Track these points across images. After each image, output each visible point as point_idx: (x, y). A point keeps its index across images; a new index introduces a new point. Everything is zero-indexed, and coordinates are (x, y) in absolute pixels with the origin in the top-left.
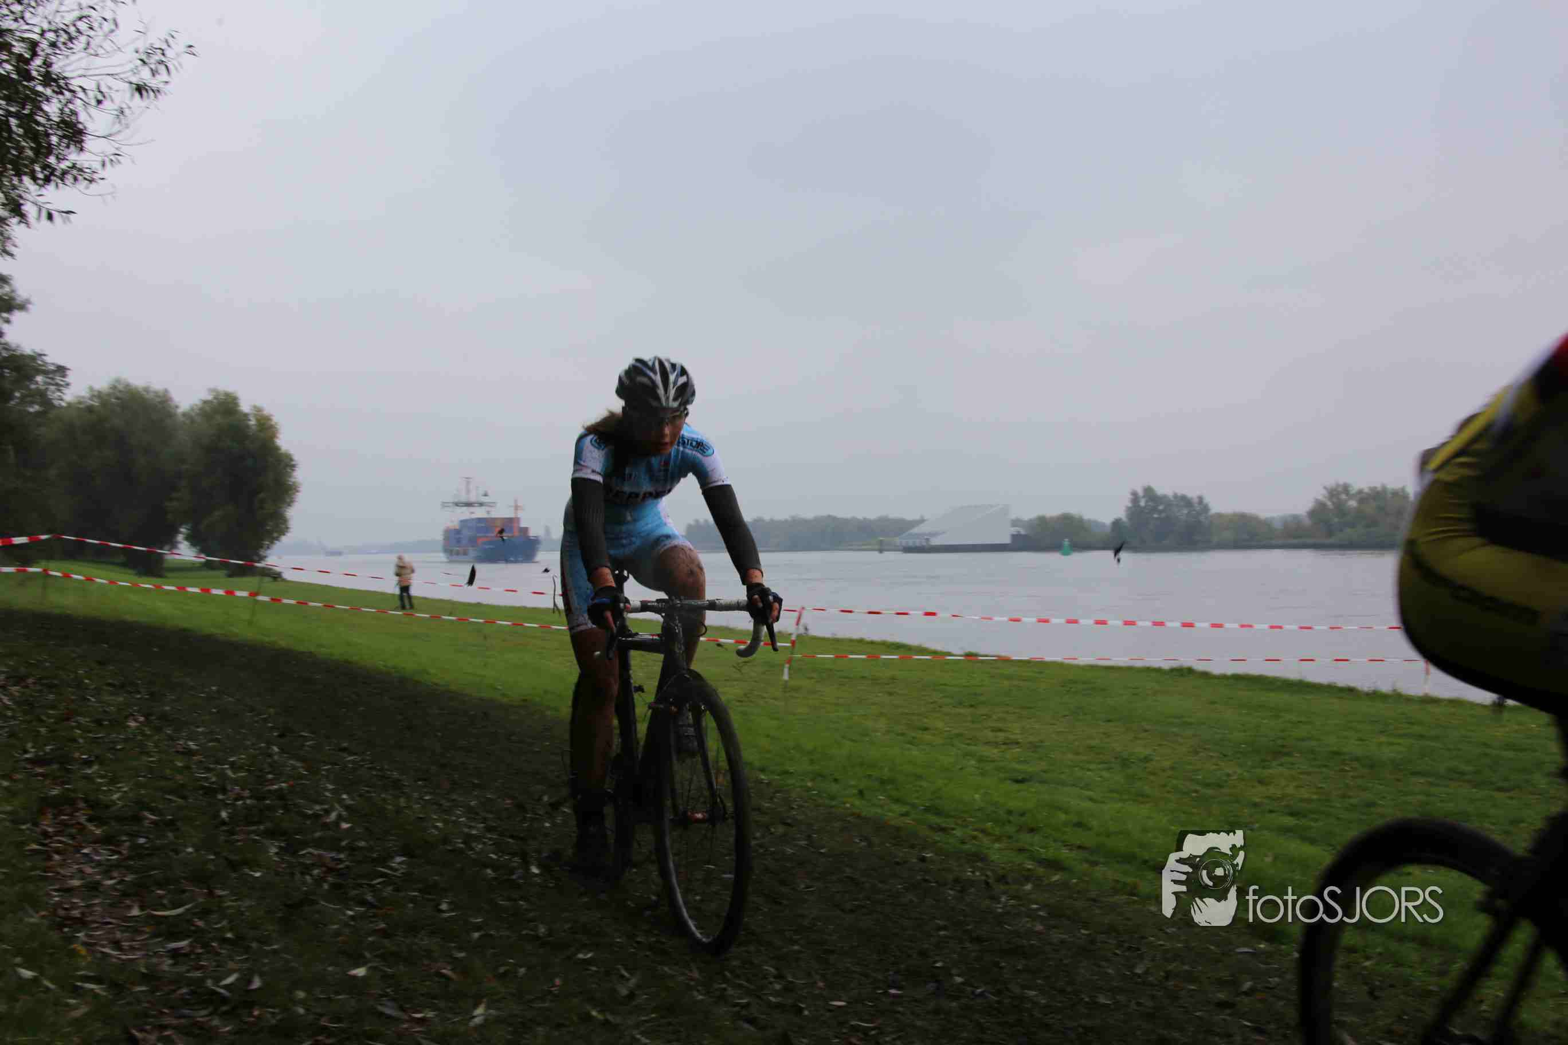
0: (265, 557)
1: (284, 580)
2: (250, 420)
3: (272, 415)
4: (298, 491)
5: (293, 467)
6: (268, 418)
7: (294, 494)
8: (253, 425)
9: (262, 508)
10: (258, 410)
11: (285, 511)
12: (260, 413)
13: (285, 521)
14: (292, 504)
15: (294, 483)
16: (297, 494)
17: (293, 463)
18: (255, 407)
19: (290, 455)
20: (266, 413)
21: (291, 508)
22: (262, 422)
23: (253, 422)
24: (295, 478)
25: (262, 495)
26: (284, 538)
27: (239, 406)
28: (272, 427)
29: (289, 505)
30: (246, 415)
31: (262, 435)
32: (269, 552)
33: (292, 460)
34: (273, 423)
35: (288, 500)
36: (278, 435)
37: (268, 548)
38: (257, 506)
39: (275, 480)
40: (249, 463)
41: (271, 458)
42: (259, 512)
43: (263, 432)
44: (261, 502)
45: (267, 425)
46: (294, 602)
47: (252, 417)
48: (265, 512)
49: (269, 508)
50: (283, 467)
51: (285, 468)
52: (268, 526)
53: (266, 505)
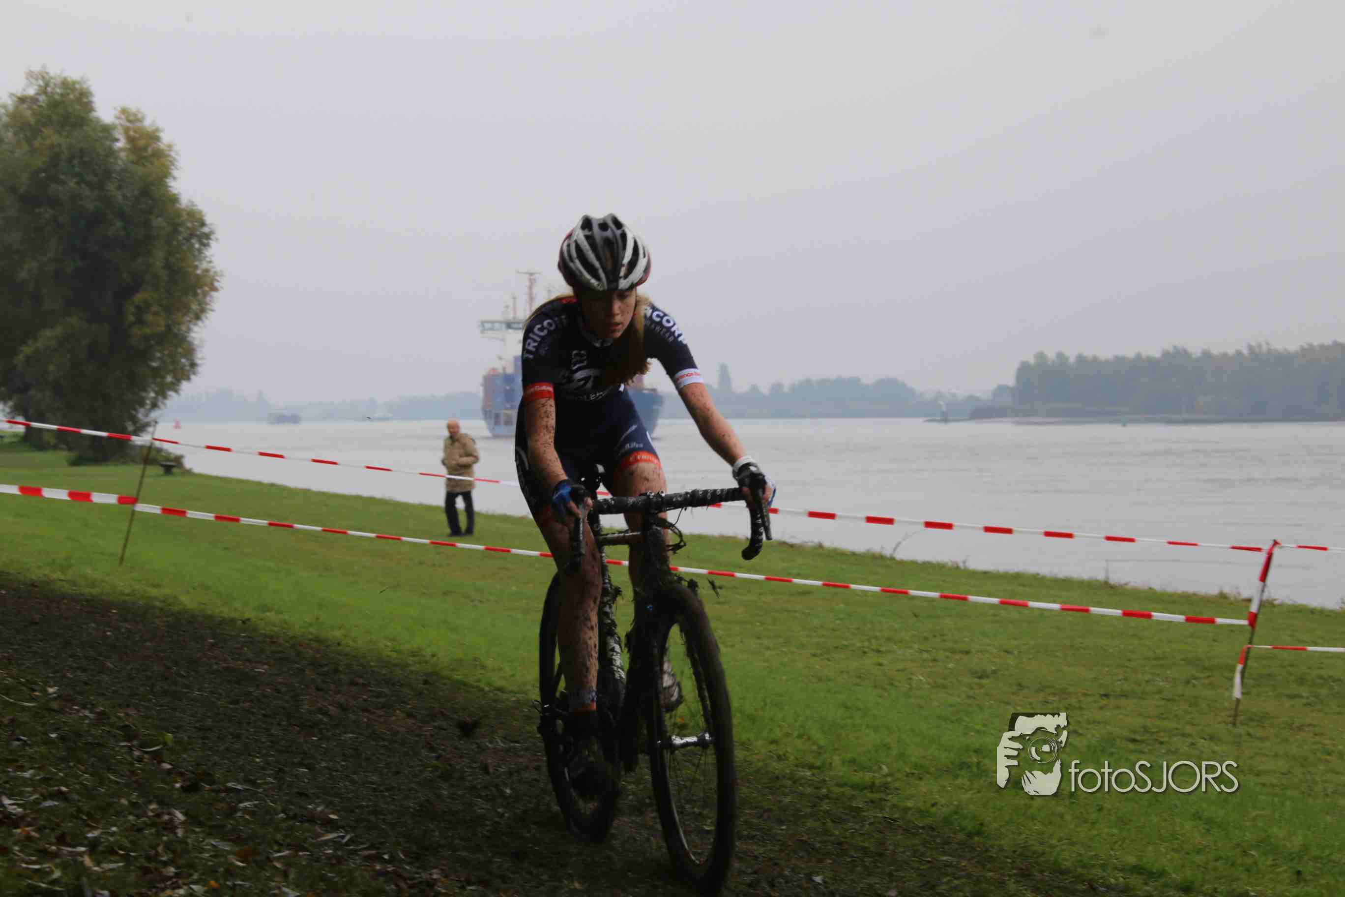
0: (147, 425)
1: (189, 473)
2: (117, 140)
3: (157, 130)
4: (215, 289)
5: (205, 239)
6: (153, 137)
7: (205, 295)
8: (121, 150)
9: (140, 322)
10: (131, 118)
11: (189, 330)
12: (138, 124)
13: (190, 352)
14: (203, 316)
15: (207, 271)
16: (214, 294)
17: (206, 230)
18: (124, 111)
19: (200, 212)
20: (147, 123)
21: (200, 323)
22: (142, 143)
23: (121, 144)
24: (210, 262)
25: (139, 298)
26: (185, 386)
27: (92, 109)
28: (159, 154)
29: (198, 318)
30: (107, 130)
31: (139, 170)
33: (203, 224)
34: (162, 147)
35: (195, 307)
36: (175, 173)
37: (154, 405)
38: (131, 319)
39: (168, 266)
40: (116, 228)
41: (160, 219)
42: (136, 331)
43: (144, 165)
44: (140, 310)
45: (150, 150)
46: (210, 516)
47: (119, 134)
48: (148, 331)
49: (156, 323)
50: (185, 239)
51: (188, 240)
52: (154, 360)
53: (149, 317)
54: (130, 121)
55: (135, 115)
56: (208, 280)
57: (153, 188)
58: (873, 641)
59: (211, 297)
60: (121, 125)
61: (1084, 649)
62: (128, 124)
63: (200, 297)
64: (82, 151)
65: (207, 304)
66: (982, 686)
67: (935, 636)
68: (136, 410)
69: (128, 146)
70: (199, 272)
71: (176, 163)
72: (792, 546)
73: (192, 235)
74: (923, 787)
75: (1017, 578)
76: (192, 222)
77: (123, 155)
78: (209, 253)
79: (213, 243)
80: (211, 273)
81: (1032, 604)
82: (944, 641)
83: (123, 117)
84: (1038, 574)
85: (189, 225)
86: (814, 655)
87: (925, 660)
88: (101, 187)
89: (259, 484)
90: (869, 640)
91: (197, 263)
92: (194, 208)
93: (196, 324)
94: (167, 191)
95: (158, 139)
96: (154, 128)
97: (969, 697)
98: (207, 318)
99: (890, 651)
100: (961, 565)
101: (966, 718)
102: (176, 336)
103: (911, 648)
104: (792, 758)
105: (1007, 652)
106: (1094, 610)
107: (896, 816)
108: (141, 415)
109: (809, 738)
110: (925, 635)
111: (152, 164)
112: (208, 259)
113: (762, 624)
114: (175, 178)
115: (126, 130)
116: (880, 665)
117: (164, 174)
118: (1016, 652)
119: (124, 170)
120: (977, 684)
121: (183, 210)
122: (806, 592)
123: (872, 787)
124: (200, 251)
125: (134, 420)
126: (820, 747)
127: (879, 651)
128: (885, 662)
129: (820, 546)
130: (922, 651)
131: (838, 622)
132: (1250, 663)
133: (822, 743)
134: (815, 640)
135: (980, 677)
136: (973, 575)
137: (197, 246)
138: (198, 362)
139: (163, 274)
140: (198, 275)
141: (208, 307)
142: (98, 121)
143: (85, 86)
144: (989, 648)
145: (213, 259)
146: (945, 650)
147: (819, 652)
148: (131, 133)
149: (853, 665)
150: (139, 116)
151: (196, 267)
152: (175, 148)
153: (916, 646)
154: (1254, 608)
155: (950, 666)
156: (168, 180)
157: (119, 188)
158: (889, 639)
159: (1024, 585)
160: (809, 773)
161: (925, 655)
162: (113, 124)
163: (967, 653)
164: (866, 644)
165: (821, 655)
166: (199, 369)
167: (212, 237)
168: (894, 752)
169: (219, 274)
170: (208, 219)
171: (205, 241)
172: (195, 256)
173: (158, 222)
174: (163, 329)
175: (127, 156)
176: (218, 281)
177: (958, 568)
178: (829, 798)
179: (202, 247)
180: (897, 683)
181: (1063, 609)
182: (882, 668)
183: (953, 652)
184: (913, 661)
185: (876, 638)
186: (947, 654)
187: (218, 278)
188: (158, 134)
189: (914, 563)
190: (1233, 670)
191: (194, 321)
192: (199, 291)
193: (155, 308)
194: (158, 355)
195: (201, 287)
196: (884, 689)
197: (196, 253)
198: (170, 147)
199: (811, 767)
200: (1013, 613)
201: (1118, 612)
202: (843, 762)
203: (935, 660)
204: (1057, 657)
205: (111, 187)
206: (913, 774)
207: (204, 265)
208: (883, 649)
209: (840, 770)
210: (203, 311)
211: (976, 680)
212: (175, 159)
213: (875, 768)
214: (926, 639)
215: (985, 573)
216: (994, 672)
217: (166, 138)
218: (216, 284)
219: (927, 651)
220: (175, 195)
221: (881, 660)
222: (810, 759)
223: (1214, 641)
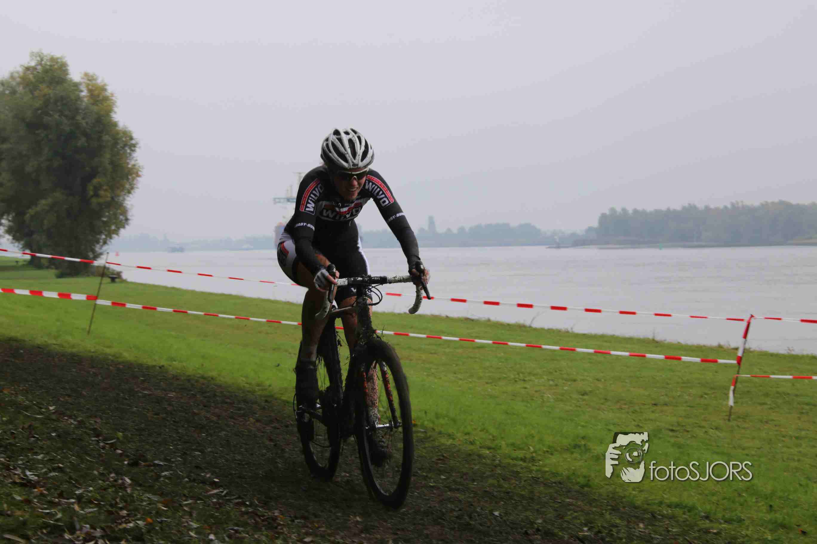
0: (101, 254)
1: (125, 281)
2: (82, 91)
3: (105, 85)
4: (138, 176)
6: (103, 89)
7: (133, 179)
8: (84, 97)
9: (96, 195)
10: (90, 78)
11: (124, 199)
12: (94, 82)
13: (125, 212)
14: (132, 191)
15: (134, 165)
16: (138, 178)
17: (133, 142)
18: (86, 75)
19: (130, 132)
20: (99, 81)
21: (130, 195)
22: (96, 93)
23: (84, 93)
24: (136, 160)
25: (95, 181)
26: (122, 231)
27: (67, 74)
28: (106, 99)
29: (129, 192)
30: (76, 85)
31: (95, 108)
32: (105, 248)
33: (131, 138)
34: (108, 94)
35: (127, 186)
36: (115, 109)
37: (105, 243)
38: (91, 193)
39: (112, 163)
40: (82, 142)
41: (107, 136)
42: (94, 200)
43: (97, 105)
44: (97, 189)
45: (101, 98)
46: (139, 307)
47: (83, 88)
48: (101, 200)
49: (105, 195)
50: (121, 147)
51: (123, 148)
52: (105, 217)
53: (102, 193)
54: (90, 80)
55: (92, 77)
56: (135, 171)
57: (103, 118)
58: (521, 375)
59: (137, 180)
60: (84, 82)
61: (641, 378)
62: (88, 82)
63: (130, 181)
64: (62, 98)
65: (134, 184)
66: (584, 400)
67: (556, 371)
68: (94, 246)
69: (88, 94)
70: (130, 166)
71: (116, 104)
72: (473, 320)
73: (125, 145)
74: (554, 459)
75: (602, 338)
76: (126, 138)
77: (85, 99)
78: (135, 155)
79: (137, 149)
80: (137, 167)
81: (613, 353)
82: (561, 374)
83: (85, 78)
84: (614, 335)
85: (124, 139)
86: (487, 383)
87: (551, 386)
88: (73, 118)
89: (166, 288)
90: (518, 374)
91: (128, 161)
92: (127, 129)
93: (128, 196)
94: (111, 120)
95: (105, 90)
96: (102, 84)
97: (577, 406)
98: (134, 192)
99: (530, 380)
100: (570, 331)
101: (576, 419)
102: (117, 203)
103: (543, 378)
104: (478, 443)
105: (598, 380)
106: (648, 356)
107: (540, 476)
108: (97, 248)
109: (487, 431)
110: (551, 371)
111: (101, 104)
112: (135, 159)
113: (457, 365)
114: (115, 113)
115: (88, 86)
116: (525, 388)
117: (109, 111)
118: (603, 380)
119: (87, 108)
120: (581, 398)
121: (120, 130)
122: (482, 347)
123: (524, 460)
124: (130, 154)
125: (93, 251)
126: (493, 437)
127: (524, 380)
128: (528, 387)
129: (489, 320)
130: (549, 380)
131: (500, 364)
132: (739, 385)
133: (495, 434)
134: (487, 375)
135: (583, 395)
136: (577, 336)
137: (128, 151)
138: (129, 217)
139: (109, 167)
140: (129, 168)
141: (135, 186)
142: (71, 80)
143: (64, 60)
144: (588, 378)
145: (138, 158)
146: (563, 379)
147: (490, 381)
148: (90, 87)
149: (510, 388)
150: (95, 77)
151: (128, 164)
152: (115, 95)
153: (545, 377)
154: (740, 354)
155: (566, 388)
156: (111, 114)
157: (83, 119)
158: (530, 374)
159: (606, 341)
160: (488, 452)
161: (551, 383)
162: (80, 82)
163: (575, 381)
164: (517, 376)
165: (491, 383)
166: (130, 222)
167: (138, 146)
168: (536, 439)
169: (141, 167)
170: (134, 135)
171: (133, 148)
172: (127, 157)
173: (106, 138)
174: (109, 199)
175: (88, 100)
176: (140, 171)
177: (568, 332)
178: (500, 466)
179: (131, 152)
180: (534, 398)
181: (631, 355)
182: (526, 390)
183: (566, 380)
184: (544, 386)
185: (523, 373)
186: (564, 381)
187: (140, 170)
188: (105, 87)
189: (543, 329)
190: (729, 389)
191: (127, 194)
192: (130, 177)
193: (105, 187)
194: (107, 214)
195: (131, 174)
196: (528, 402)
197: (128, 155)
198: (112, 95)
199: (489, 448)
200: (600, 357)
201: (662, 357)
202: (507, 445)
203: (556, 385)
204: (626, 382)
205: (79, 118)
206: (547, 451)
207: (133, 162)
208: (526, 379)
209: (506, 450)
210: (132, 188)
211: (581, 397)
212: (116, 102)
213: (526, 448)
214: (551, 373)
215: (584, 335)
216: (591, 392)
217: (110, 89)
218: (140, 173)
219: (552, 380)
220: (116, 122)
221: (525, 386)
222: (488, 443)
223: (716, 372)
